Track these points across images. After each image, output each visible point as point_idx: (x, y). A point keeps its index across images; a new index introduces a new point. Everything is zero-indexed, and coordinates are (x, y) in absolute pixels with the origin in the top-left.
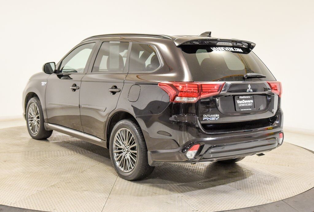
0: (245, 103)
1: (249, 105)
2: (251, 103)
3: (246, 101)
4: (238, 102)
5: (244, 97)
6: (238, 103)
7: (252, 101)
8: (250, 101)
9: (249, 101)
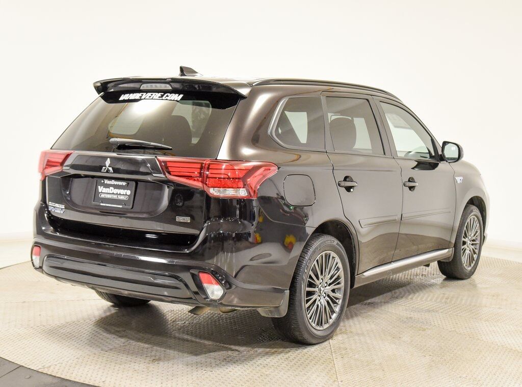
0: (113, 193)
1: (122, 198)
2: (126, 195)
3: (116, 191)
4: (101, 189)
5: (113, 182)
6: (100, 191)
7: (129, 192)
8: (126, 191)
9: (122, 192)
